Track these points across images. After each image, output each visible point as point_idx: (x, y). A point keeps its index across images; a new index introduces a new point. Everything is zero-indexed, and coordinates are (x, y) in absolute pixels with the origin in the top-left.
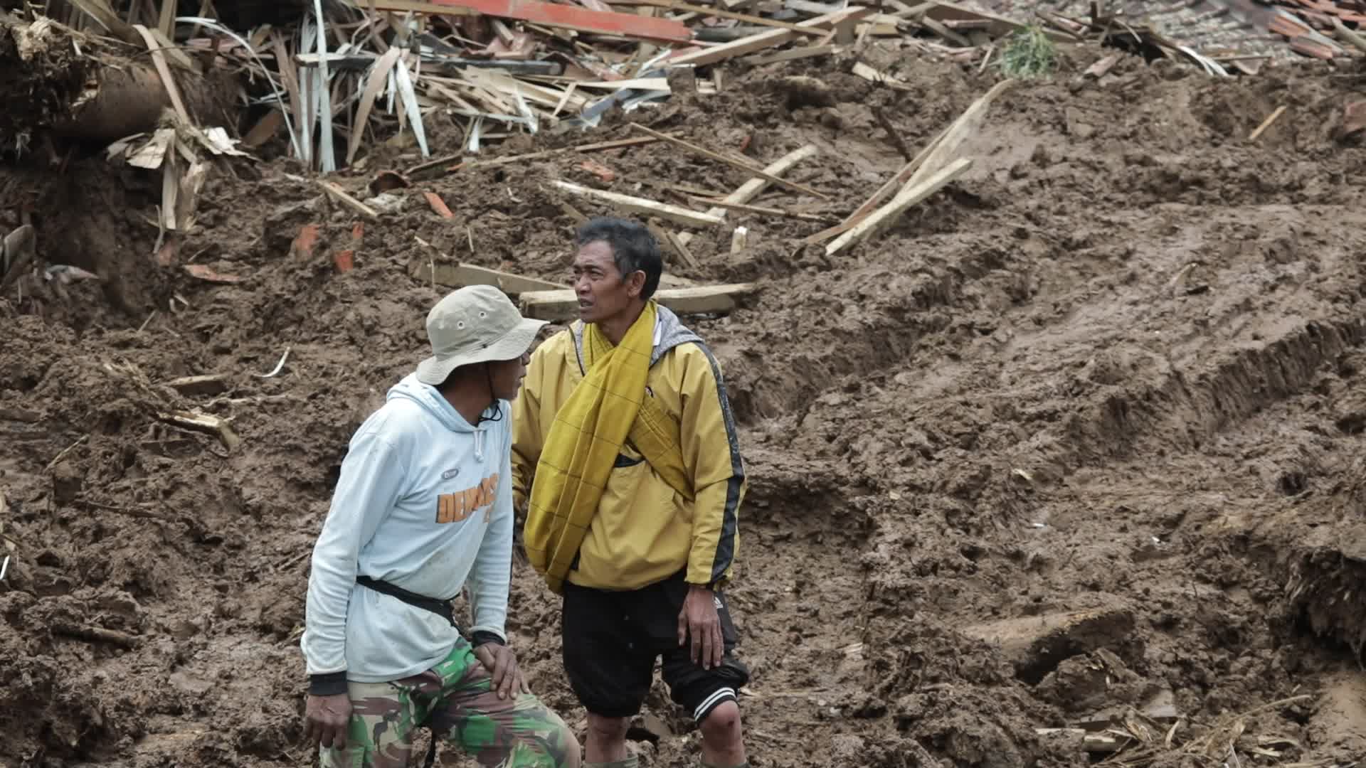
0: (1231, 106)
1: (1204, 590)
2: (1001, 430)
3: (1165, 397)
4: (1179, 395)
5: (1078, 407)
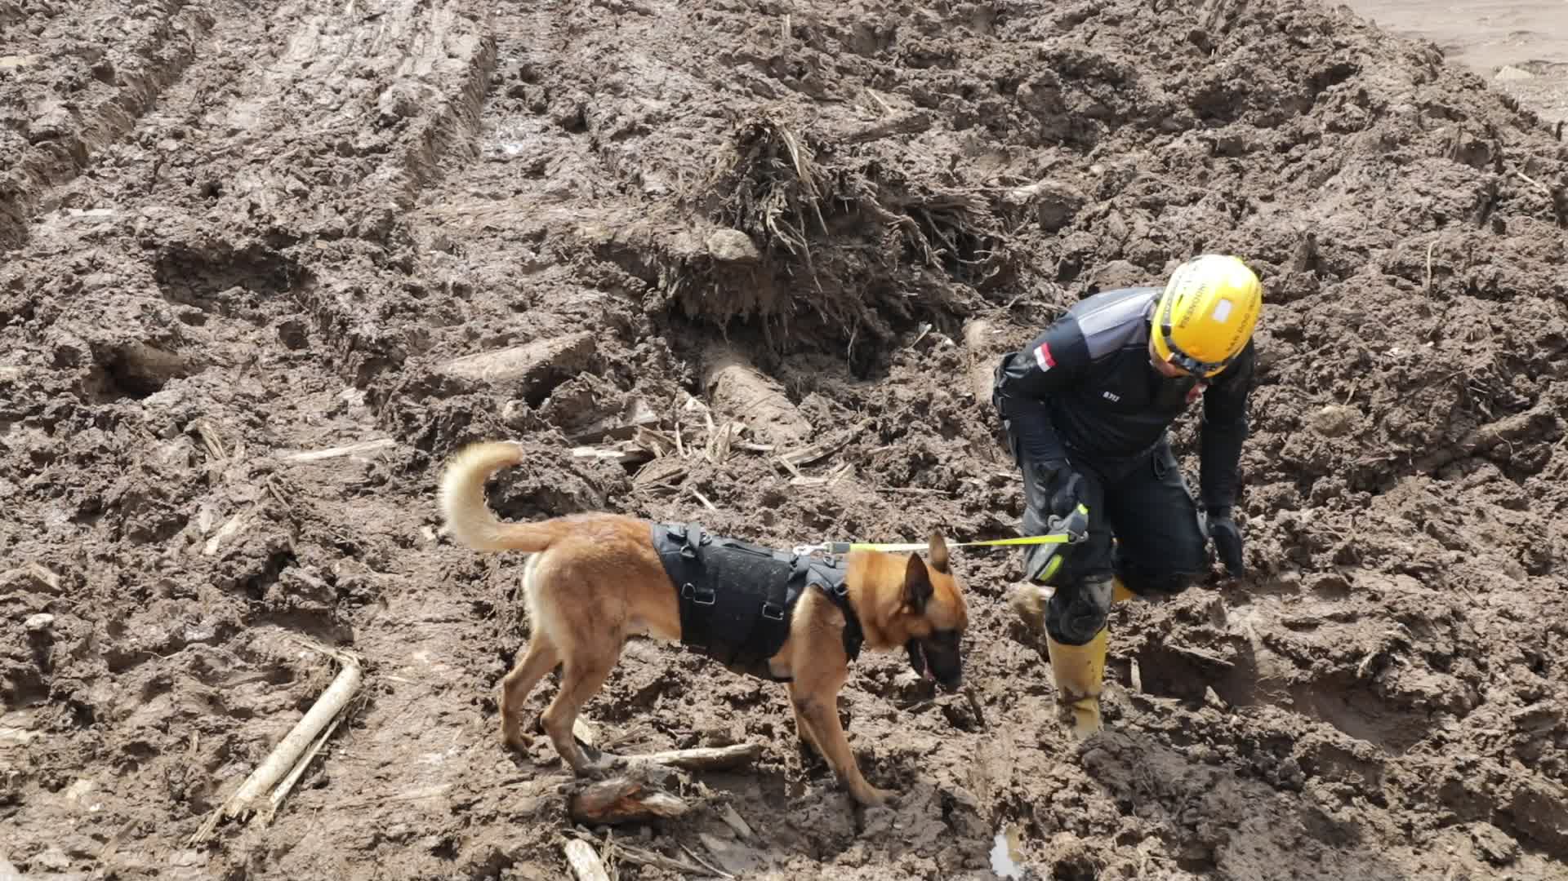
1: (593, 295)
3: (448, 121)
4: (454, 118)
5: (401, 139)
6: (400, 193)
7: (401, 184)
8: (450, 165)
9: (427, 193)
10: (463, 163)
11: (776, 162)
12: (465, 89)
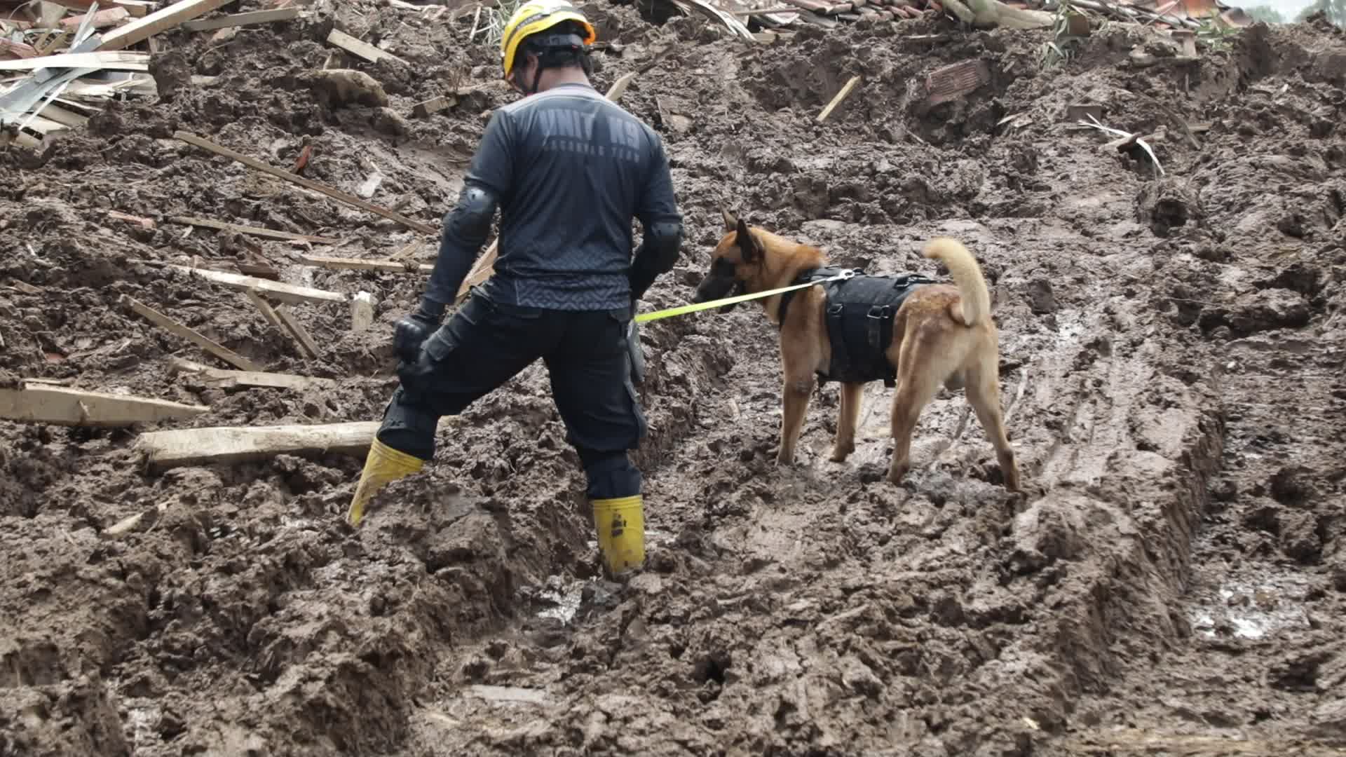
3: (1135, 569)
4: (1146, 564)
5: (1052, 600)
6: (1042, 700)
7: (1045, 682)
8: (1134, 651)
9: (1091, 703)
10: (1158, 649)
12: (1168, 510)
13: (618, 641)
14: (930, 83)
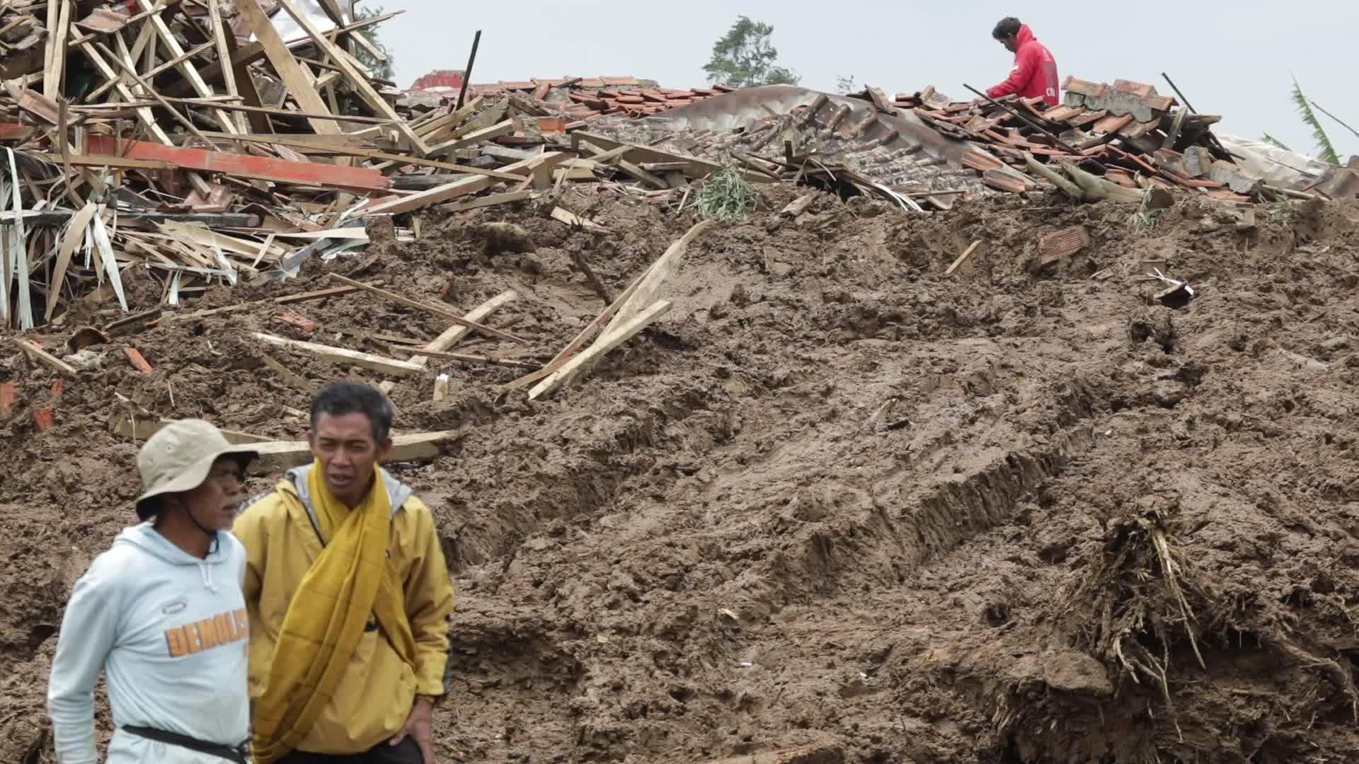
0: (926, 240)
1: (912, 724)
2: (706, 571)
3: (869, 532)
4: (881, 531)
5: (782, 545)
6: (749, 602)
7: (756, 592)
8: (852, 583)
9: (795, 608)
10: (873, 584)
11: (1143, 574)
13: (500, 578)
14: (1042, 244)
